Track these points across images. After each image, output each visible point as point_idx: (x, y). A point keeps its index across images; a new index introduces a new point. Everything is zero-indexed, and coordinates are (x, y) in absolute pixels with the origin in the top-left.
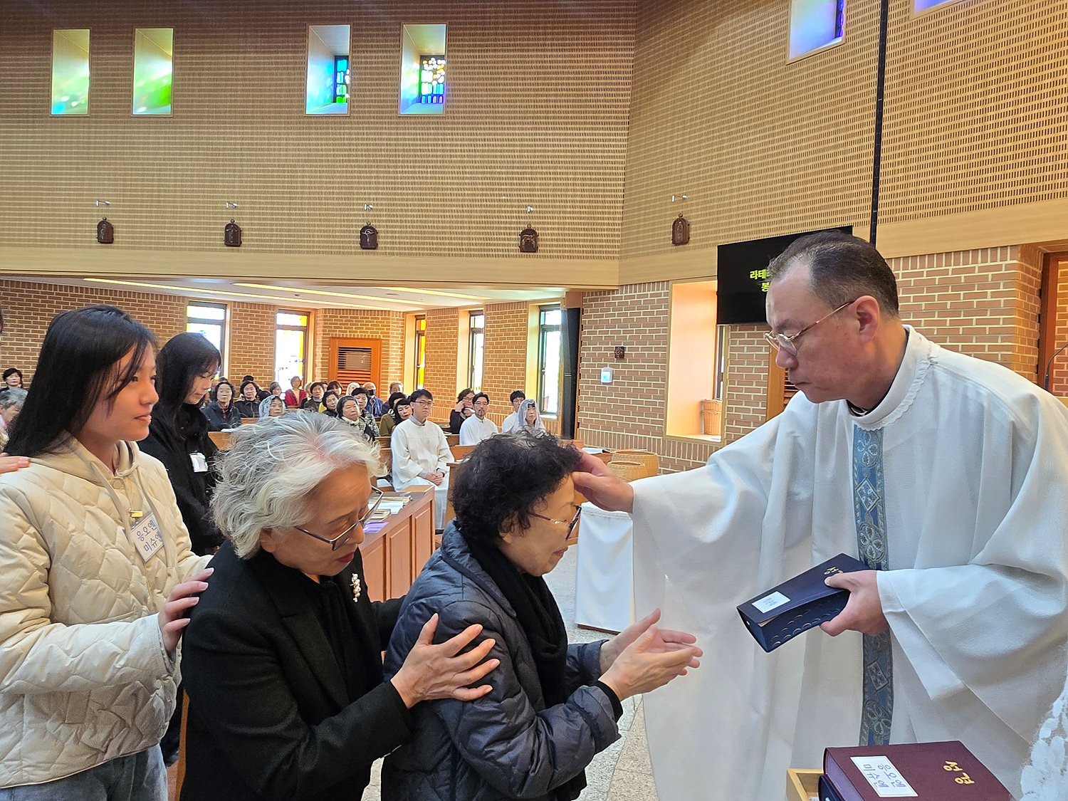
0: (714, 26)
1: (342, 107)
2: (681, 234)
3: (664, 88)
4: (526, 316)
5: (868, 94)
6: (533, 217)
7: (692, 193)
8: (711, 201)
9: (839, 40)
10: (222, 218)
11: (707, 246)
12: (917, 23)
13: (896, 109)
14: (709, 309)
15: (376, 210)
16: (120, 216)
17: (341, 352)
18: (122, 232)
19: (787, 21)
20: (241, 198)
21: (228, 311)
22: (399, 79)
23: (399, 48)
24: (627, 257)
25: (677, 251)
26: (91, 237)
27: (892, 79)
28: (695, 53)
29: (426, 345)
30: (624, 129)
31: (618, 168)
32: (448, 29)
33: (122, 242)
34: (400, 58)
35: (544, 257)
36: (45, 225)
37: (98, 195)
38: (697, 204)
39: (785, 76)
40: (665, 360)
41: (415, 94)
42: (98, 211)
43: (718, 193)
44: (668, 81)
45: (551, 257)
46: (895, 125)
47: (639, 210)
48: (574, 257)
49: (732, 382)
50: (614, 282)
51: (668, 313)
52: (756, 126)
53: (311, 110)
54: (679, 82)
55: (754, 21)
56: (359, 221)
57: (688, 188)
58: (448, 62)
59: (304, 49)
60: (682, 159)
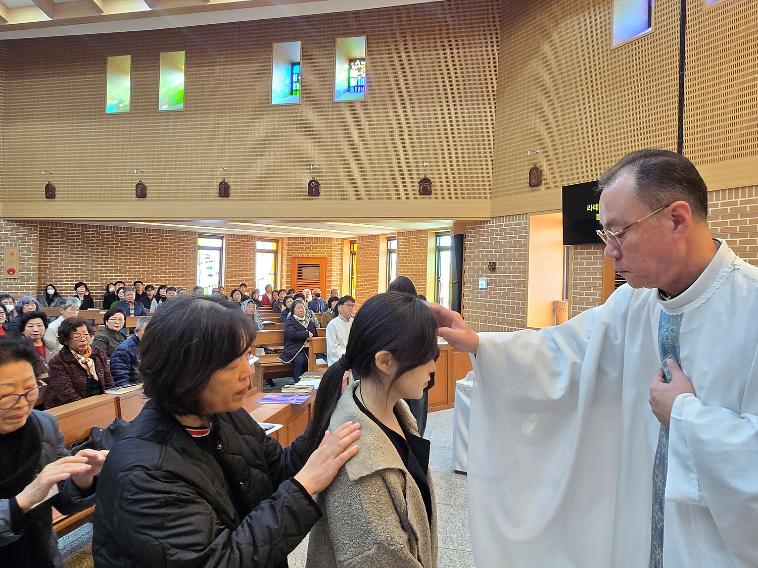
0: (557, 25)
1: (296, 98)
2: (535, 178)
3: (521, 73)
4: (427, 241)
5: (672, 68)
6: (428, 170)
7: (543, 148)
8: (557, 154)
9: (650, 29)
10: (217, 178)
11: (555, 187)
12: (709, 13)
13: (694, 79)
14: (558, 234)
15: (319, 169)
16: (150, 179)
17: (299, 268)
18: (152, 190)
19: (610, 18)
20: (229, 163)
21: (224, 241)
22: (334, 77)
23: (333, 55)
24: (496, 197)
25: (532, 191)
26: (131, 194)
27: (690, 56)
28: (543, 45)
29: (357, 262)
30: (493, 104)
31: (489, 132)
32: (367, 39)
33: (152, 197)
34: (334, 62)
35: (437, 198)
36: (102, 187)
37: (137, 166)
38: (547, 156)
39: (610, 59)
40: (526, 272)
41: (346, 86)
42: (136, 176)
43: (562, 148)
44: (524, 67)
45: (442, 198)
46: (694, 91)
47: (505, 162)
48: (458, 198)
49: (576, 288)
50: (487, 215)
51: (527, 237)
52: (589, 97)
53: (275, 101)
54: (533, 67)
55: (586, 20)
56: (308, 176)
57: (540, 144)
58: (367, 63)
59: (270, 60)
60: (535, 123)
